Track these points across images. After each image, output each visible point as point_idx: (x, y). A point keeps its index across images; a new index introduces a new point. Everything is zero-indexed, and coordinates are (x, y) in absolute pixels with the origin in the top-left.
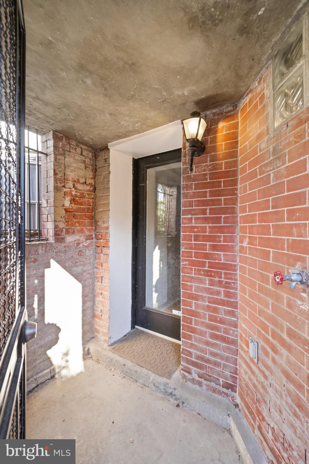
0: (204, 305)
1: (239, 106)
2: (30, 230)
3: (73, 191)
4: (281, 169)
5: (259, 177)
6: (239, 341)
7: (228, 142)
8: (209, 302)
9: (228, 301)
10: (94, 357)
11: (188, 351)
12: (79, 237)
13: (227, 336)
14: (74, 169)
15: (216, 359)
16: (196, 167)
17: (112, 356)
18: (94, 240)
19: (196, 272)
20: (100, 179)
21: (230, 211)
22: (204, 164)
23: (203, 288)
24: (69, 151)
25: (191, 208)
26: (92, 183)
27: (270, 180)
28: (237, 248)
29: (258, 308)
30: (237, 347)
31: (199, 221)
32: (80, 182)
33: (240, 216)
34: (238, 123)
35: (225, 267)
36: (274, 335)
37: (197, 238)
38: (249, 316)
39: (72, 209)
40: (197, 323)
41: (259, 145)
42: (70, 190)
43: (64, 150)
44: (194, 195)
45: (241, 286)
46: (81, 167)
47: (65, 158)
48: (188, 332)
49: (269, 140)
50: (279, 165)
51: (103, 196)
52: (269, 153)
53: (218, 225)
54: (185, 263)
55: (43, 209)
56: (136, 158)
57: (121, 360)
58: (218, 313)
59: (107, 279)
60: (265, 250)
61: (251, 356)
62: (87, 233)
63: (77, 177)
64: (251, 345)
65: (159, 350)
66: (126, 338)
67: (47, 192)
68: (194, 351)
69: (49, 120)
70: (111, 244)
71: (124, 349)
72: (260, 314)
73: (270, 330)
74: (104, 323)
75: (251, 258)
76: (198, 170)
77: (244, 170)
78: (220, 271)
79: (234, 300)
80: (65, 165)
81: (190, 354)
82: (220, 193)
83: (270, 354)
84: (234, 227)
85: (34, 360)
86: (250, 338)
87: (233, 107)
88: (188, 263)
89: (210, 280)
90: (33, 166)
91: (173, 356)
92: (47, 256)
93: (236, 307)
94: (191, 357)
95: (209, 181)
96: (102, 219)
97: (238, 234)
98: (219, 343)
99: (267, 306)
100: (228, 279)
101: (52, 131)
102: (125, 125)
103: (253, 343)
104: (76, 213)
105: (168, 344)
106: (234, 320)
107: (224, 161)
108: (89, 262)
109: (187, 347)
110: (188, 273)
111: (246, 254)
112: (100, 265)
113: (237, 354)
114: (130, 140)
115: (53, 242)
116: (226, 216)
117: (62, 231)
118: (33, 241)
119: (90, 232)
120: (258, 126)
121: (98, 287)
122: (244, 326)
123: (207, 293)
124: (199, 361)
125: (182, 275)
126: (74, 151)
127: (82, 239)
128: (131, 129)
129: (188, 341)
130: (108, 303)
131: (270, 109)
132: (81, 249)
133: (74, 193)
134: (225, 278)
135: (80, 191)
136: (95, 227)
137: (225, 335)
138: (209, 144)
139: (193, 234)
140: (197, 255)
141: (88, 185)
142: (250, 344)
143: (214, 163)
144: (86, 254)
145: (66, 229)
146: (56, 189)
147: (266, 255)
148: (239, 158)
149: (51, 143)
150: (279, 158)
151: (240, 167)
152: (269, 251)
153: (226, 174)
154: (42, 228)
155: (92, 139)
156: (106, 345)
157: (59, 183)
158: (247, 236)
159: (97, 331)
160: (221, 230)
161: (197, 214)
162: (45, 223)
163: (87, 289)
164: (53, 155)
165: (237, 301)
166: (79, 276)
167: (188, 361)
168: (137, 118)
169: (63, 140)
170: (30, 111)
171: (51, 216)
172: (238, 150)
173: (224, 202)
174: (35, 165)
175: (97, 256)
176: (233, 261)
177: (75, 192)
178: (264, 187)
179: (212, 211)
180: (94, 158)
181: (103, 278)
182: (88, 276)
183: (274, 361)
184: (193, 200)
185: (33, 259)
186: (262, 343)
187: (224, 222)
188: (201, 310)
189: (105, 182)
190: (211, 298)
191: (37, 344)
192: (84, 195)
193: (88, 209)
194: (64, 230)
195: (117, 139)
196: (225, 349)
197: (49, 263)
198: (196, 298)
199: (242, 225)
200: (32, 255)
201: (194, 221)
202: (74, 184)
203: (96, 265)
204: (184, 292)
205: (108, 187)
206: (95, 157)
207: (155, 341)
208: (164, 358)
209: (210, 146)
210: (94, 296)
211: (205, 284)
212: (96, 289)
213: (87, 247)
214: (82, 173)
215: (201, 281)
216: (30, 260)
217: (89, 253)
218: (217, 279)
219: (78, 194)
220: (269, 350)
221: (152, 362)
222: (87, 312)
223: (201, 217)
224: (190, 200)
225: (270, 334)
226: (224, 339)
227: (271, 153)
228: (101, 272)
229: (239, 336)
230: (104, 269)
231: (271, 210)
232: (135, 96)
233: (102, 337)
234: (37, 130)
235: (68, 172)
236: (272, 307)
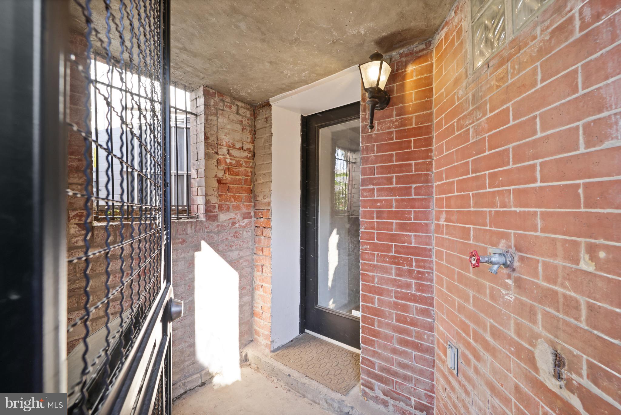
0: (390, 302)
1: (434, 43)
2: (178, 206)
3: (227, 158)
4: (481, 122)
5: (457, 133)
6: (436, 348)
7: (420, 89)
8: (396, 298)
9: (421, 297)
10: (253, 365)
11: (369, 360)
12: (234, 215)
13: (420, 342)
14: (228, 132)
15: (406, 372)
16: (379, 124)
17: (274, 364)
18: (253, 219)
19: (379, 259)
20: (260, 142)
21: (422, 179)
22: (389, 119)
23: (389, 279)
24: (223, 110)
25: (372, 176)
26: (250, 148)
27: (469, 137)
28: (433, 228)
29: (457, 304)
30: (433, 357)
31: (383, 193)
32: (236, 147)
33: (436, 186)
34: (432, 65)
35: (416, 251)
36: (477, 337)
37: (380, 215)
38: (448, 316)
39: (226, 180)
40: (380, 324)
41: (457, 93)
42: (224, 158)
43: (216, 108)
44: (377, 160)
45: (437, 276)
46: (236, 129)
47: (218, 118)
48: (370, 336)
49: (468, 85)
50: (479, 117)
51: (263, 164)
52: (468, 102)
53: (407, 197)
54: (365, 247)
55: (192, 181)
56: (305, 116)
57: (287, 370)
58: (407, 312)
59: (269, 268)
60: (465, 227)
61: (450, 366)
62: (245, 210)
63: (232, 141)
64: (449, 352)
65: (334, 360)
66: (293, 344)
67: (197, 160)
68: (377, 361)
69: (199, 74)
70: (273, 224)
71: (289, 356)
72: (459, 312)
73: (471, 331)
74: (266, 323)
75: (448, 239)
76: (381, 128)
77: (439, 125)
78: (410, 258)
79: (429, 295)
80: (217, 127)
81: (372, 364)
82: (409, 156)
83: (472, 362)
84: (428, 200)
85: (183, 361)
86: (449, 343)
87: (426, 45)
88: (369, 247)
89: (398, 269)
90: (181, 130)
91: (352, 369)
92: (197, 236)
93: (432, 305)
94: (374, 368)
95: (395, 140)
96: (262, 193)
97: (433, 209)
98: (409, 350)
99: (467, 300)
100: (421, 267)
101: (202, 87)
102: (289, 75)
103: (451, 349)
104: (231, 185)
105: (346, 354)
106: (428, 321)
107: (414, 115)
108: (246, 246)
109: (368, 356)
110: (370, 260)
111: (443, 234)
112: (260, 250)
113: (434, 366)
114: (296, 93)
115: (204, 220)
116: (417, 185)
117: (214, 207)
118: (181, 218)
119: (248, 209)
120: (456, 68)
121: (258, 279)
122: (441, 328)
123: (394, 286)
124: (384, 375)
125: (361, 263)
126: (228, 110)
127: (239, 217)
128: (297, 79)
129: (370, 348)
130: (269, 298)
131: (468, 46)
132: (237, 230)
133: (228, 161)
134: (417, 266)
135: (236, 159)
136: (255, 203)
137: (417, 341)
138: (395, 93)
139: (375, 209)
140: (381, 237)
141: (245, 150)
142: (448, 350)
143: (402, 118)
144: (243, 236)
145: (219, 205)
146: (207, 156)
147: (465, 233)
148: (435, 111)
149: (201, 101)
150: (478, 108)
151: (435, 122)
152: (469, 228)
153: (418, 131)
154: (192, 203)
155: (250, 94)
156: (267, 351)
157: (211, 149)
158: (443, 211)
159: (257, 333)
160: (411, 203)
161: (380, 185)
162: (195, 198)
163: (245, 280)
164: (203, 115)
165: (433, 296)
166: (235, 263)
167: (369, 374)
168: (303, 65)
169: (215, 97)
170: (177, 64)
171: (201, 189)
172: (432, 100)
173: (415, 169)
174: (183, 128)
175: (257, 239)
176: (427, 244)
177: (229, 159)
178: (462, 146)
179: (400, 180)
180: (252, 117)
181: (264, 267)
182: (246, 264)
183: (476, 370)
184: (375, 165)
185: (180, 240)
186: (462, 349)
187: (414, 193)
188: (386, 308)
189: (266, 147)
190: (399, 292)
191: (186, 342)
192: (241, 163)
193: (246, 180)
194: (217, 206)
195: (281, 93)
196: (417, 359)
197: (200, 245)
198: (380, 291)
199: (438, 196)
200: (180, 235)
201: (377, 193)
202: (228, 150)
203: (255, 251)
204: (364, 284)
205: (270, 152)
206: (255, 116)
207: (329, 349)
208: (340, 371)
209: (396, 96)
210: (253, 289)
211: (391, 274)
212: (255, 280)
213: (244, 227)
214: (238, 136)
215: (387, 271)
216: (178, 241)
217: (247, 235)
218: (406, 268)
219: (234, 162)
220: (470, 356)
221: (325, 373)
222: (244, 308)
223: (385, 188)
224: (371, 166)
225: (471, 337)
226: (416, 346)
227: (470, 102)
228: (261, 259)
229: (436, 343)
230: (265, 256)
231: (471, 175)
232: (299, 39)
233: (262, 341)
234: (185, 86)
235: (222, 136)
236: (473, 300)
